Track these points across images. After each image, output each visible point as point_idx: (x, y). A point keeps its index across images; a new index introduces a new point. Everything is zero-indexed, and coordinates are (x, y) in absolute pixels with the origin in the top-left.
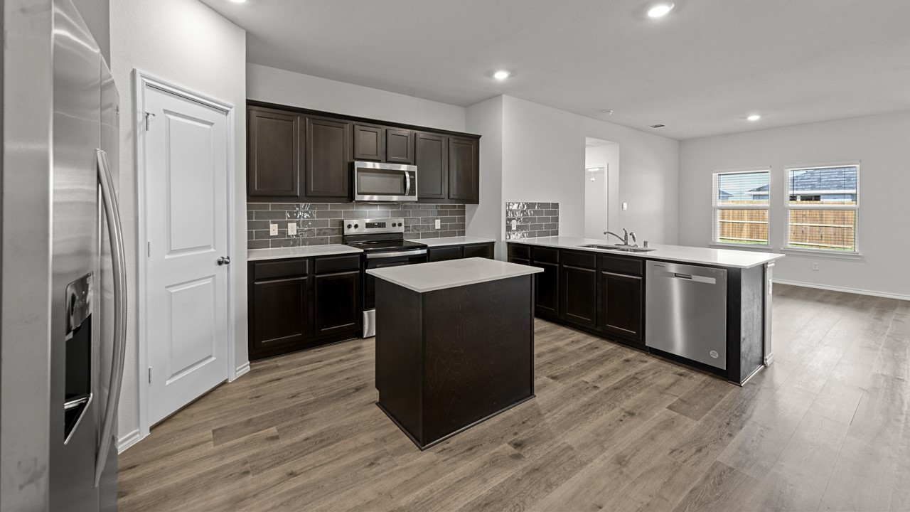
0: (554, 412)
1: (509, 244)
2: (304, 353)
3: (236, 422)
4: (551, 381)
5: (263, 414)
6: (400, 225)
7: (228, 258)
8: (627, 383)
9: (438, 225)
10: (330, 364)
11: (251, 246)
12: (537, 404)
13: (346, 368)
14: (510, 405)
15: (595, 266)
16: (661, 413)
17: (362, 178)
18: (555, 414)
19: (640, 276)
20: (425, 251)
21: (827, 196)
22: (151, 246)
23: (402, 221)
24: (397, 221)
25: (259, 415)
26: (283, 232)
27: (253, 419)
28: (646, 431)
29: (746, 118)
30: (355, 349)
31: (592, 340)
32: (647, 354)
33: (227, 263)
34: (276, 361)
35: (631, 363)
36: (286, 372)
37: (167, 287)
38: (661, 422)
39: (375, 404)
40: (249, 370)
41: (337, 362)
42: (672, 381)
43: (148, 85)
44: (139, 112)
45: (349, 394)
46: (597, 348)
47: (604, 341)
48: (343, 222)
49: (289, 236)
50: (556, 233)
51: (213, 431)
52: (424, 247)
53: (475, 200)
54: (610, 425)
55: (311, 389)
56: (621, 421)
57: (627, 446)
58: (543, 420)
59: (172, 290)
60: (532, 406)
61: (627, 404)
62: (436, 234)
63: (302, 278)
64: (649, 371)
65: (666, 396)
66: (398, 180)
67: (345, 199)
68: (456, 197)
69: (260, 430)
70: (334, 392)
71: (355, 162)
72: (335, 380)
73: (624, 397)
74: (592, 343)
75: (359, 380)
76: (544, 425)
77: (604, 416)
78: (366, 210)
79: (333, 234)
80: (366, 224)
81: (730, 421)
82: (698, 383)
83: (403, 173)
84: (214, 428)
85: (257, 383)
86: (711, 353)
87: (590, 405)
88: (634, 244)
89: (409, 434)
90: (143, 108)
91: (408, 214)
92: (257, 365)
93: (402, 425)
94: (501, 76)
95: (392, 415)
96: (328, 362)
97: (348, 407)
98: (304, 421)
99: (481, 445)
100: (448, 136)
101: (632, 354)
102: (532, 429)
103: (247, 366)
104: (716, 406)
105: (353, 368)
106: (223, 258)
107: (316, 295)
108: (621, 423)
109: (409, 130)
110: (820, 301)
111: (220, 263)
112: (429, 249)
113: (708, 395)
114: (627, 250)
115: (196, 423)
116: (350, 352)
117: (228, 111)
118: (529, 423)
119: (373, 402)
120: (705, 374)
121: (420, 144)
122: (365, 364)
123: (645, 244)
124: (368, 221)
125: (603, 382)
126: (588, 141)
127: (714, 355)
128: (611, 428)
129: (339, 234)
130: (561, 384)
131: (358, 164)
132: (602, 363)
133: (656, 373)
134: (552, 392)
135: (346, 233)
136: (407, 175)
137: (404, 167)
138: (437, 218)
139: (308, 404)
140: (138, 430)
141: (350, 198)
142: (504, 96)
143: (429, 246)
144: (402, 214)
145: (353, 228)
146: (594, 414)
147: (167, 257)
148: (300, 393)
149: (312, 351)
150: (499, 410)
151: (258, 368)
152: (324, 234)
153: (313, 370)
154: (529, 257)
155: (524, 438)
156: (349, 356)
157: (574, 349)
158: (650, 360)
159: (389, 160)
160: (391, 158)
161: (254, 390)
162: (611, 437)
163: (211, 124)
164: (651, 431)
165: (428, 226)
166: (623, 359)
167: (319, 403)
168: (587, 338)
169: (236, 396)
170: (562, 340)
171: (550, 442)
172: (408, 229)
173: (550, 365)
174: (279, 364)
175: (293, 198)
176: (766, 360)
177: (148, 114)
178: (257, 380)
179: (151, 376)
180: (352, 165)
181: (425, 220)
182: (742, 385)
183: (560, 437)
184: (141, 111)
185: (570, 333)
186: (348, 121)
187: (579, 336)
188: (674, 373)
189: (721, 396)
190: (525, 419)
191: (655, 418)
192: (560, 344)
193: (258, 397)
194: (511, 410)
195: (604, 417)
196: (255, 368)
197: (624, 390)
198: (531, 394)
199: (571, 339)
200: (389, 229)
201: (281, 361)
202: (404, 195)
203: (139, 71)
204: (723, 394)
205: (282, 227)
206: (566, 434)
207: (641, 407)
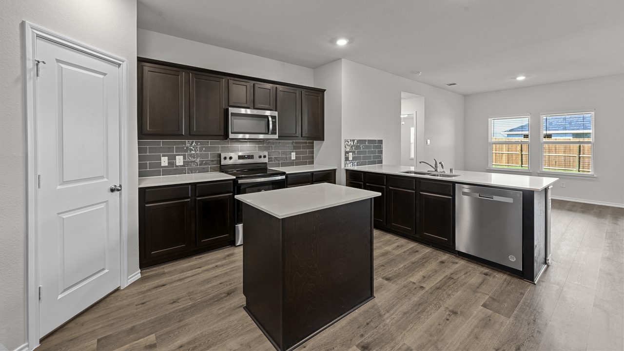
0: (392, 312)
1: (347, 170)
2: (187, 260)
3: (120, 330)
4: (386, 282)
5: (145, 321)
6: (265, 157)
7: (120, 186)
8: (446, 283)
9: (293, 156)
10: (207, 270)
11: (141, 175)
12: (377, 304)
13: (220, 273)
14: (355, 306)
15: (414, 188)
16: (478, 311)
17: (235, 120)
18: (393, 314)
19: (450, 196)
20: (284, 177)
21: (556, 135)
22: (41, 179)
23: (266, 153)
24: (262, 154)
25: (142, 322)
26: (171, 164)
27: (136, 326)
28: (470, 330)
29: (516, 78)
30: (228, 256)
31: (412, 245)
32: (456, 256)
33: (118, 190)
34: (163, 268)
35: (446, 264)
36: (170, 278)
37: (59, 214)
38: (480, 321)
39: (242, 308)
40: (140, 277)
41: (213, 268)
42: (480, 280)
43: (38, 36)
44: (29, 60)
45: (222, 298)
46: (417, 251)
47: (421, 246)
48: (220, 155)
49: (177, 166)
50: (381, 162)
51: (99, 341)
52: (283, 174)
53: (322, 138)
54: (439, 324)
55: (190, 294)
56: (448, 320)
57: (457, 346)
58: (383, 321)
59: (65, 216)
60: (373, 307)
61: (450, 303)
62: (292, 164)
63: (186, 200)
64: (460, 271)
65: (479, 295)
66: (263, 123)
67: (222, 137)
68: (307, 135)
69: (141, 338)
70: (208, 297)
71: (229, 108)
72: (210, 285)
73: (446, 296)
74: (413, 247)
75: (230, 284)
76: (384, 326)
77: (433, 315)
78: (239, 146)
79: (213, 164)
80: (239, 156)
81: (535, 318)
82: (501, 281)
83: (267, 117)
84: (100, 337)
85: (145, 289)
86: (509, 257)
87: (419, 304)
88: (442, 170)
89: (271, 339)
90: (33, 57)
91: (271, 148)
92: (147, 272)
93: (265, 330)
94: (342, 42)
95: (256, 319)
96: (206, 268)
97: (220, 312)
98: (180, 327)
99: (333, 348)
100: (301, 89)
101: (445, 257)
102: (375, 330)
103: (138, 274)
104: (520, 303)
105: (226, 273)
106: (115, 186)
107: (197, 214)
108: (448, 322)
109: (271, 85)
110: (570, 210)
111: (112, 190)
112: (287, 175)
113: (511, 293)
114: (438, 176)
115: (85, 332)
116: (224, 258)
117: (120, 64)
118: (372, 324)
119: (241, 306)
120: (505, 273)
121: (280, 94)
122: (236, 270)
123: (451, 170)
124: (240, 154)
125: (427, 282)
126: (403, 94)
127: (512, 259)
128: (440, 327)
129: (217, 164)
130: (394, 285)
131: (232, 110)
132: (423, 265)
133: (466, 273)
134: (388, 293)
135: (222, 163)
136: (270, 119)
137: (268, 113)
138: (293, 152)
139: (186, 310)
140: (26, 344)
141: (226, 136)
142: (343, 59)
143: (287, 173)
144: (266, 149)
145: (228, 159)
146: (424, 313)
147: (59, 187)
148: (180, 299)
149: (195, 258)
150: (346, 312)
151: (148, 274)
152: (206, 164)
153: (193, 276)
154: (363, 180)
155: (370, 340)
156: (223, 262)
157: (400, 252)
158: (460, 262)
159: (256, 107)
160: (257, 106)
161: (141, 296)
162: (442, 337)
163: (105, 74)
164: (473, 330)
165: (286, 158)
166: (439, 261)
167: (196, 308)
168: (408, 243)
169: (125, 302)
170: (390, 245)
171: (392, 344)
172: (271, 159)
173: (383, 268)
174: (166, 271)
175: (178, 136)
176: (548, 260)
177: (39, 62)
178: (145, 286)
179: (41, 293)
180: (227, 111)
181: (283, 153)
182: (536, 283)
183: (399, 338)
184: (31, 58)
185: (395, 239)
186: (224, 77)
187: (402, 241)
188: (480, 273)
189: (522, 294)
190: (369, 320)
191: (475, 317)
192: (389, 248)
193: (143, 303)
194: (356, 311)
195: (434, 317)
196: (146, 275)
197: (445, 290)
198: (371, 296)
199: (396, 244)
200: (256, 160)
201: (168, 268)
202: (268, 134)
203: (27, 22)
204: (523, 291)
205: (172, 159)
206: (404, 334)
207: (461, 306)
